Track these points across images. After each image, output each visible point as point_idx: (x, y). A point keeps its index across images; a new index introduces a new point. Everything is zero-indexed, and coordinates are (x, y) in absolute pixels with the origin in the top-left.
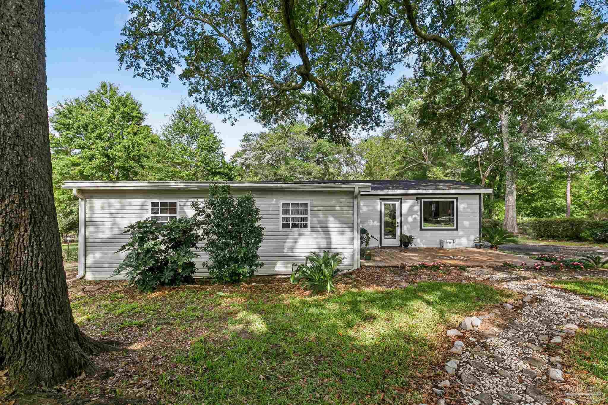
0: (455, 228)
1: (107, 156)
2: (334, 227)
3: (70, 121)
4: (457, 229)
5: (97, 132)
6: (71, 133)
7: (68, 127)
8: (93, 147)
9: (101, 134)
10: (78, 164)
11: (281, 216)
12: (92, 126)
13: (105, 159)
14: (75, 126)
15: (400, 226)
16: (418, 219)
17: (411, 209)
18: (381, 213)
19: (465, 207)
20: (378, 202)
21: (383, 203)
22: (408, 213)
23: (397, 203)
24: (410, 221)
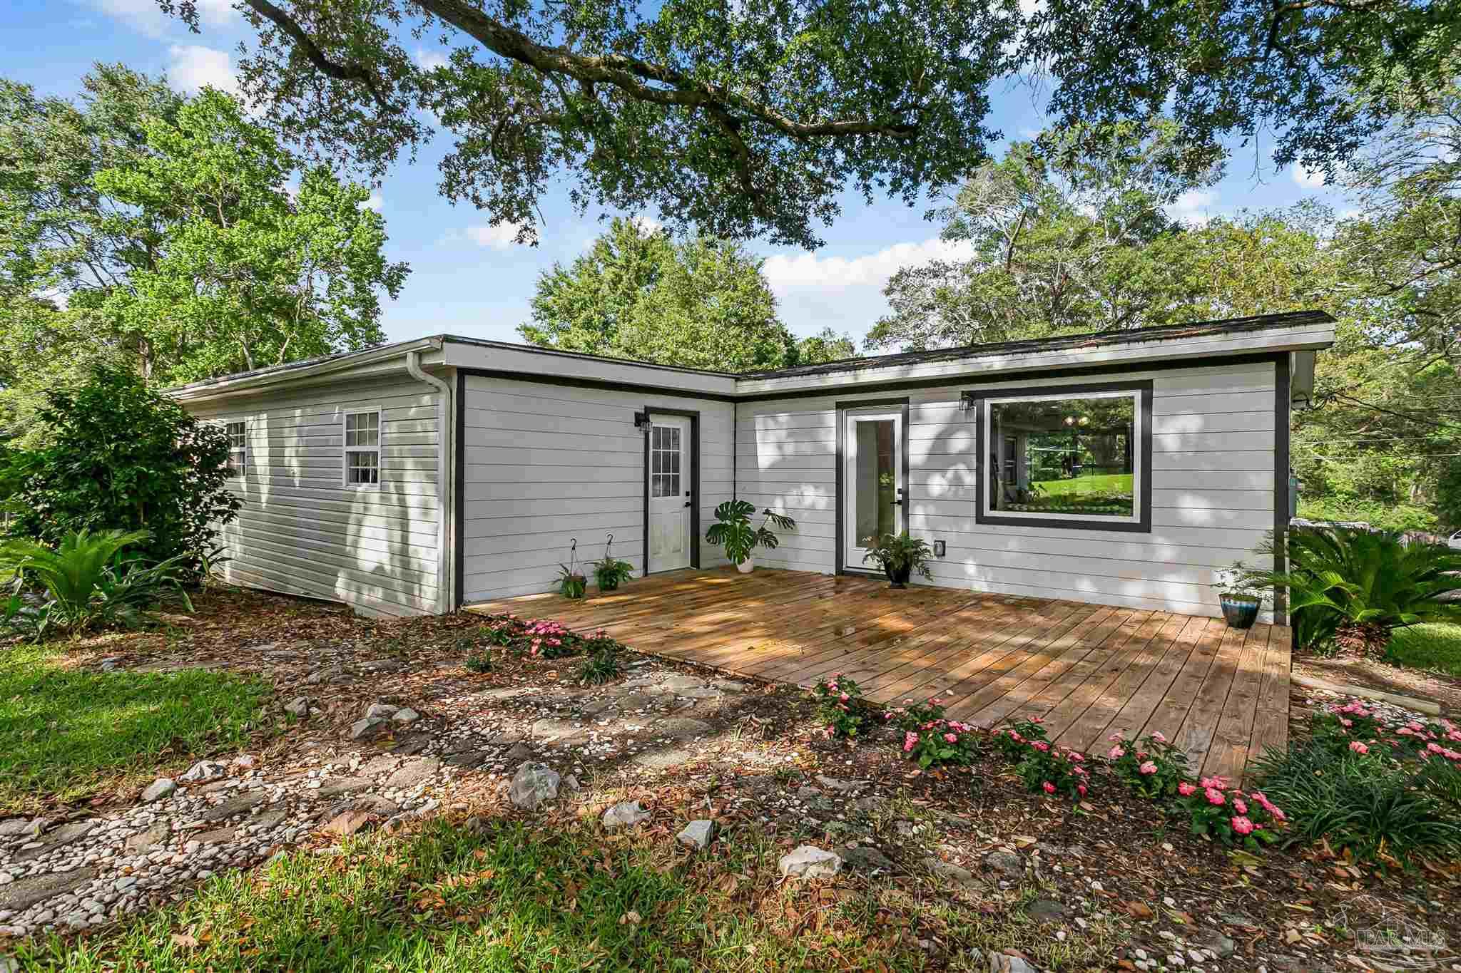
0: (1137, 518)
4: (1145, 526)
15: (905, 503)
16: (970, 479)
17: (942, 439)
18: (839, 457)
19: (1192, 423)
20: (831, 418)
21: (851, 420)
22: (932, 454)
23: (897, 418)
24: (937, 484)
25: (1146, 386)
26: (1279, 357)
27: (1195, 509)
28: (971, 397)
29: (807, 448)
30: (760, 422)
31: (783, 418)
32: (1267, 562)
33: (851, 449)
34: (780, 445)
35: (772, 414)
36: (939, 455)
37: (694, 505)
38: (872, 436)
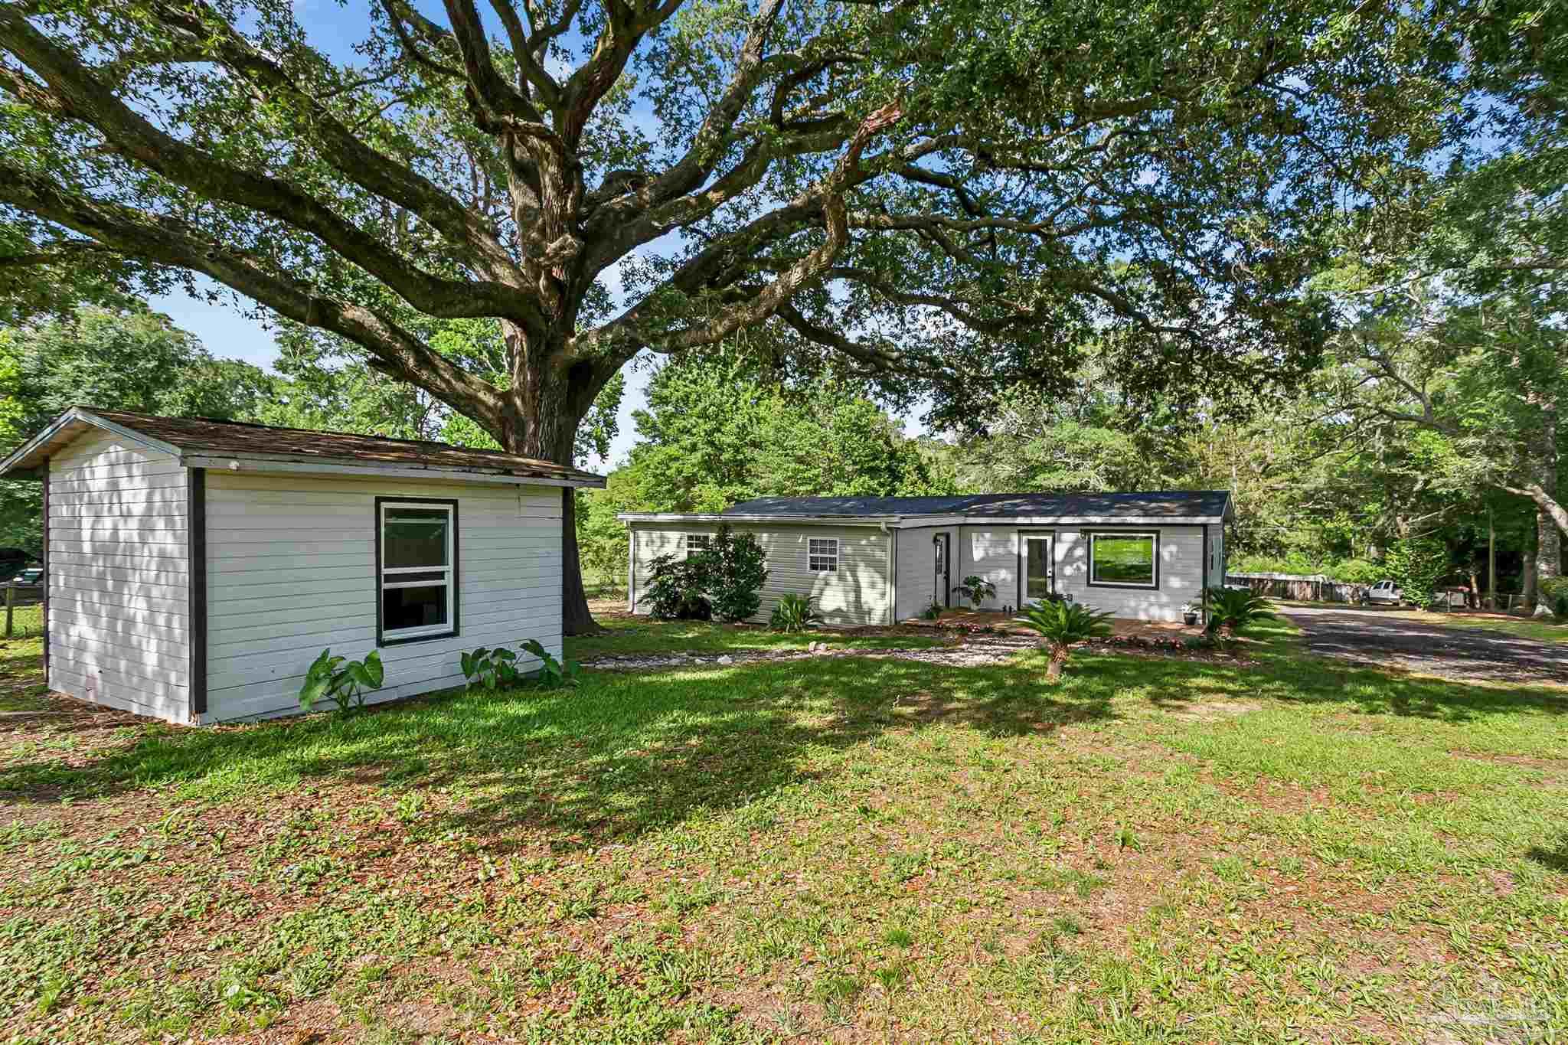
0: (1153, 585)
1: (712, 443)
2: (864, 576)
3: (666, 392)
4: (1157, 588)
5: (701, 406)
6: (670, 408)
7: (664, 401)
8: (694, 431)
9: (705, 409)
10: (677, 459)
11: (809, 555)
12: (694, 397)
13: (710, 450)
14: (674, 399)
15: (1053, 578)
16: (1084, 568)
17: (1071, 550)
18: (1019, 556)
19: (1173, 548)
20: (1015, 537)
21: (1025, 538)
22: (1066, 556)
23: (1049, 539)
24: (1068, 571)
25: (1157, 532)
26: (1205, 526)
27: (1175, 582)
28: (1086, 532)
29: (1001, 550)
30: (974, 536)
31: (987, 535)
32: (1200, 601)
33: (1025, 552)
34: (986, 550)
35: (982, 533)
36: (1069, 558)
37: (947, 578)
38: (1035, 546)
